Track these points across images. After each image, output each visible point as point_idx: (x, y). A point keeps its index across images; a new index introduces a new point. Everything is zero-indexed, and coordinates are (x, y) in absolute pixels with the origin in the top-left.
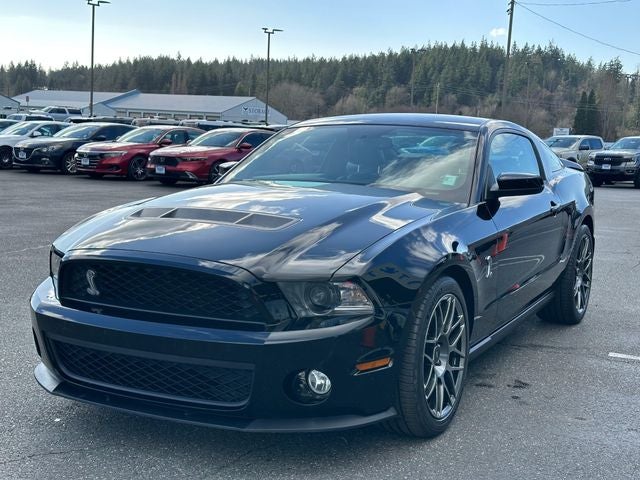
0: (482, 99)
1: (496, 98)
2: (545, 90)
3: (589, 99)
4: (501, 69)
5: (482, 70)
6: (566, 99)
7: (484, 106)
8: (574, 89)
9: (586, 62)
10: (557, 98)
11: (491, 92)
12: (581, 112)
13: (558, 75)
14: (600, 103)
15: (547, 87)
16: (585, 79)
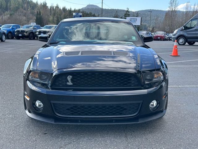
0: (4, 13)
1: (8, 12)
2: (24, 10)
3: (39, 14)
4: (9, 3)
5: (2, 3)
6: (31, 13)
7: (5, 15)
8: (33, 10)
9: (36, 2)
10: (28, 13)
11: (6, 10)
12: (37, 18)
13: (28, 6)
14: (42, 15)
15: (25, 10)
16: (36, 7)
